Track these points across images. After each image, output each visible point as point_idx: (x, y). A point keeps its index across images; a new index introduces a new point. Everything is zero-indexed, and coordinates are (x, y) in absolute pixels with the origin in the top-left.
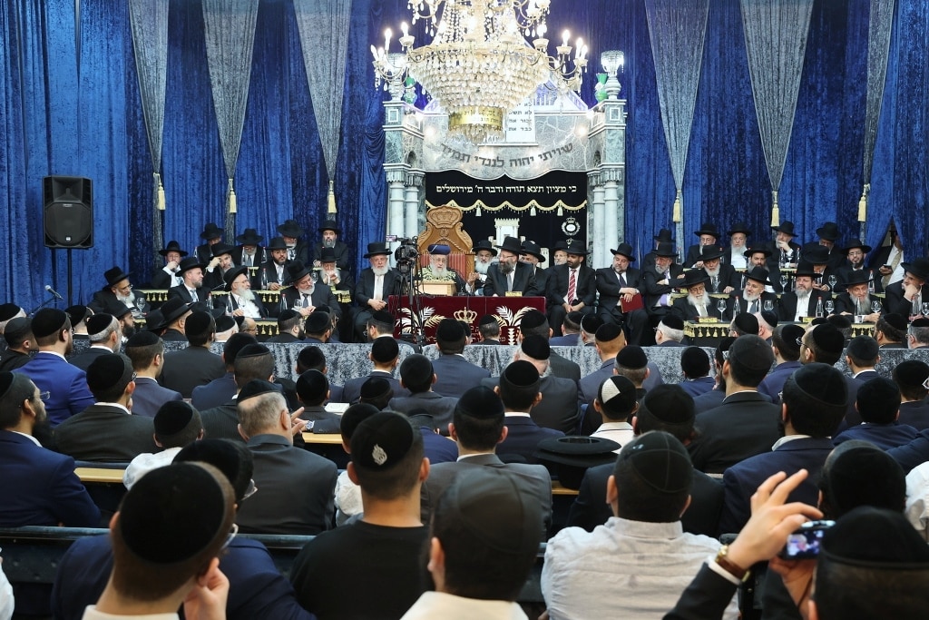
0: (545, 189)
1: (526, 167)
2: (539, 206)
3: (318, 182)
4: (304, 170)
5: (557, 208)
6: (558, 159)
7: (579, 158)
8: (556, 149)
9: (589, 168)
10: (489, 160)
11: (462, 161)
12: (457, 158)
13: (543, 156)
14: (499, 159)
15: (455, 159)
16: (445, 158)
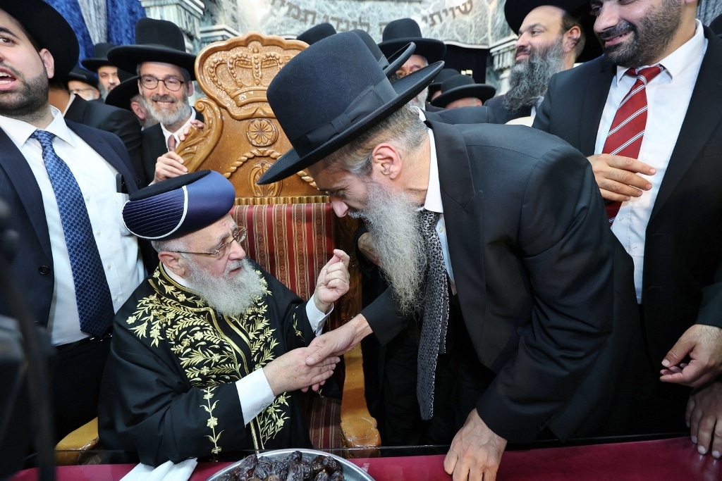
6: (452, 25)
7: (481, 26)
8: (448, 9)
9: (496, 41)
10: (347, 22)
11: (303, 23)
12: (296, 17)
13: (429, 19)
14: (362, 21)
15: (291, 19)
16: (275, 16)
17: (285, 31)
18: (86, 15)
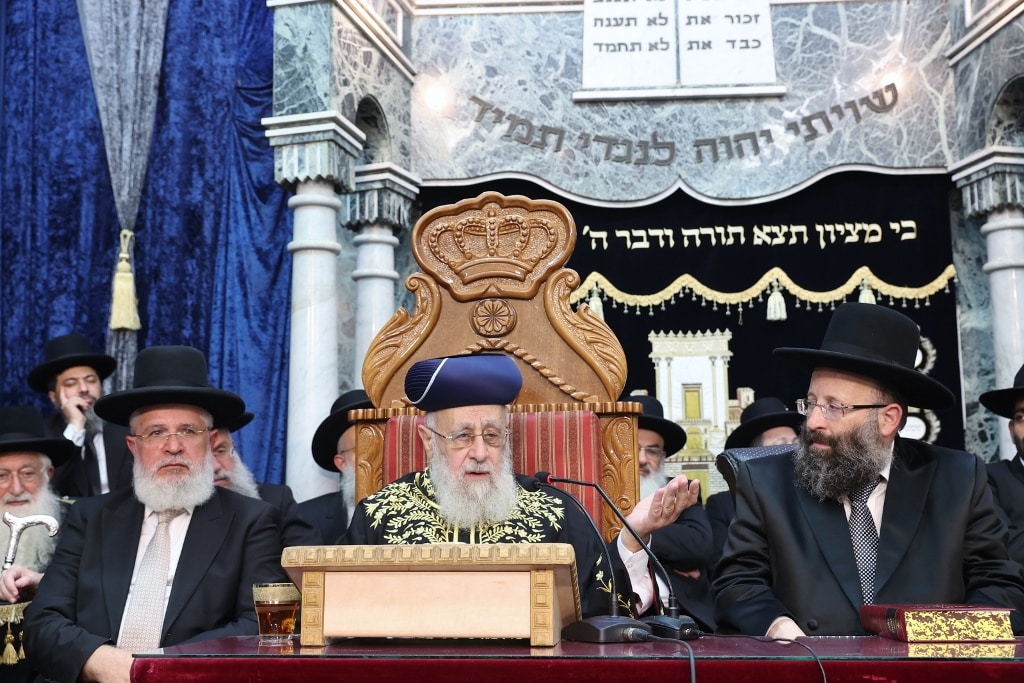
0: (813, 234)
1: (751, 163)
2: (795, 289)
3: (85, 238)
4: (43, 200)
5: (857, 292)
6: (854, 134)
7: (921, 131)
8: (843, 105)
9: (962, 158)
10: (627, 143)
11: (538, 150)
12: (522, 140)
13: (803, 128)
14: (659, 140)
15: (515, 143)
16: (483, 140)
17: (501, 165)
18: (113, 150)
